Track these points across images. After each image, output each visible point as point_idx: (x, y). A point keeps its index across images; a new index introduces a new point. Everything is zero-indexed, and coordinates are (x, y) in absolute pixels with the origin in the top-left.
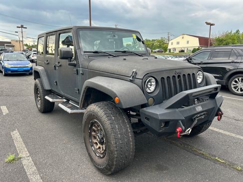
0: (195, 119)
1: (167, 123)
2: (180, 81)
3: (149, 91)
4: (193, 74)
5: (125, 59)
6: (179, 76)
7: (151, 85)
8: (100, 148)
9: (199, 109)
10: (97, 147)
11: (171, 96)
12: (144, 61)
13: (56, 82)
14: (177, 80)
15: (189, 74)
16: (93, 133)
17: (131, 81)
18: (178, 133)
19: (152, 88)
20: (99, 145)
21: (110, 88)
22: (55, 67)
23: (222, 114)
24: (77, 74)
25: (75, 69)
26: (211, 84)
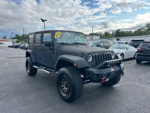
0: (111, 74)
1: (98, 75)
2: (104, 57)
3: (89, 61)
4: (110, 54)
5: (77, 47)
6: (103, 55)
7: (90, 59)
8: (65, 89)
9: (112, 70)
10: (64, 89)
11: (99, 63)
12: (86, 48)
13: (40, 58)
14: (102, 57)
15: (108, 54)
16: (62, 82)
17: (81, 56)
18: (103, 80)
19: (91, 60)
20: (65, 88)
21: (72, 59)
22: (40, 50)
23: (124, 73)
24: (53, 53)
25: (52, 51)
26: (118, 58)
